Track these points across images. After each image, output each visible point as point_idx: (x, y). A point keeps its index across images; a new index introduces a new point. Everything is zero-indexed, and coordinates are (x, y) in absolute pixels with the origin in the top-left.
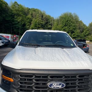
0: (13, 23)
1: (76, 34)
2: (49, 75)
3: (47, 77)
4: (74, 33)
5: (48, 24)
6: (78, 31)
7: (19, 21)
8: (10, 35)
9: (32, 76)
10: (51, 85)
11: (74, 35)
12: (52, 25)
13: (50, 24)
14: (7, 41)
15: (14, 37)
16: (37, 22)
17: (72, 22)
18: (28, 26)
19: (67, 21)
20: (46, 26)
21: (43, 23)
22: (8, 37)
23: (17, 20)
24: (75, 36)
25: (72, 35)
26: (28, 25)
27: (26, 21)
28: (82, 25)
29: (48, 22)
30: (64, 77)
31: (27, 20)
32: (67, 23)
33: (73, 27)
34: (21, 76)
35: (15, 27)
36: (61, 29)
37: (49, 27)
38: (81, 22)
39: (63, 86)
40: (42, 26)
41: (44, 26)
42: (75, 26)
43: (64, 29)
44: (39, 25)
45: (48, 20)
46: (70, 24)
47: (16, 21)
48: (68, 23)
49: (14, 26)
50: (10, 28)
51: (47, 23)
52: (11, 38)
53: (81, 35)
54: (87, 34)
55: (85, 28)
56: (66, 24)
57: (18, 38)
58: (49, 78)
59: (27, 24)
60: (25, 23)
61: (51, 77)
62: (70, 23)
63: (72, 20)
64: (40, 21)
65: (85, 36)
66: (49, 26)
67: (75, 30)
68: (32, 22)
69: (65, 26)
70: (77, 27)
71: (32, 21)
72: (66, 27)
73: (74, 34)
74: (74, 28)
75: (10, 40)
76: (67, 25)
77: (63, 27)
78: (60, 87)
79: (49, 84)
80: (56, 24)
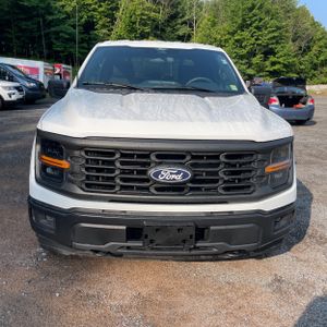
0: (50, 18)
1: (281, 60)
2: (152, 151)
4: (274, 54)
5: (180, 21)
6: (291, 47)
7: (68, 9)
8: (39, 64)
9: (113, 154)
10: (157, 174)
11: (273, 64)
12: (191, 26)
13: (185, 23)
14: (32, 84)
15: (54, 70)
16: (138, 12)
17: (268, 12)
18: (105, 31)
19: (251, 9)
20: (169, 29)
21: (161, 17)
22: (35, 70)
23: (63, 6)
24: (276, 67)
25: (267, 63)
26: (104, 26)
27: (94, 10)
28: (308, 25)
29: (178, 13)
30: (188, 158)
31: (101, 6)
32: (251, 15)
33: (270, 32)
34: (87, 152)
35: (57, 33)
36: (226, 41)
37: (181, 33)
38: (304, 13)
39: (185, 175)
40: (157, 28)
41: (163, 30)
42: (278, 28)
43: (237, 41)
44: (145, 25)
45: (179, 3)
46: (261, 20)
47: (59, 12)
48: (254, 15)
49: (53, 29)
50: (40, 37)
51: (173, 17)
52: (45, 73)
53: (301, 64)
54: (322, 58)
55: (319, 35)
56: (244, 20)
57: (69, 74)
58: (153, 158)
59: (101, 23)
60: (92, 17)
62: (263, 16)
63: (268, 5)
64: (149, 9)
65: (315, 67)
66: (183, 30)
67: (277, 43)
68: (118, 14)
69: (242, 27)
70: (287, 31)
71: (117, 9)
72: (246, 34)
73: (272, 59)
74: (274, 38)
75: (41, 79)
76: (251, 25)
77: (233, 34)
78: (179, 178)
79: (151, 172)
80: (209, 20)
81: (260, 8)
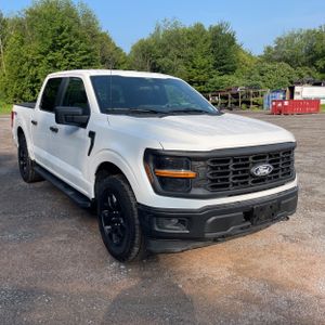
2: (250, 155)
3: (247, 159)
9: (228, 161)
17: (76, 35)
28: (111, 50)
33: (81, 55)
38: (108, 39)
42: (89, 51)
43: (50, 61)
48: (64, 37)
55: (122, 59)
61: (254, 158)
62: (72, 39)
63: (75, 29)
70: (96, 55)
72: (58, 54)
74: (86, 60)
76: (62, 47)
80: (17, 38)
81: (69, 30)
